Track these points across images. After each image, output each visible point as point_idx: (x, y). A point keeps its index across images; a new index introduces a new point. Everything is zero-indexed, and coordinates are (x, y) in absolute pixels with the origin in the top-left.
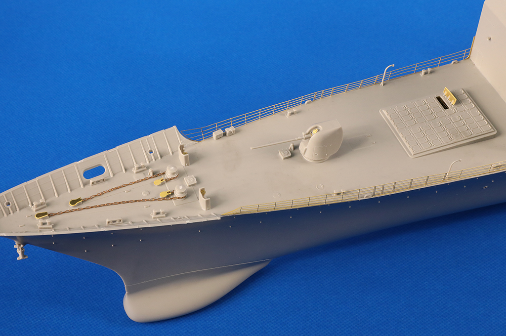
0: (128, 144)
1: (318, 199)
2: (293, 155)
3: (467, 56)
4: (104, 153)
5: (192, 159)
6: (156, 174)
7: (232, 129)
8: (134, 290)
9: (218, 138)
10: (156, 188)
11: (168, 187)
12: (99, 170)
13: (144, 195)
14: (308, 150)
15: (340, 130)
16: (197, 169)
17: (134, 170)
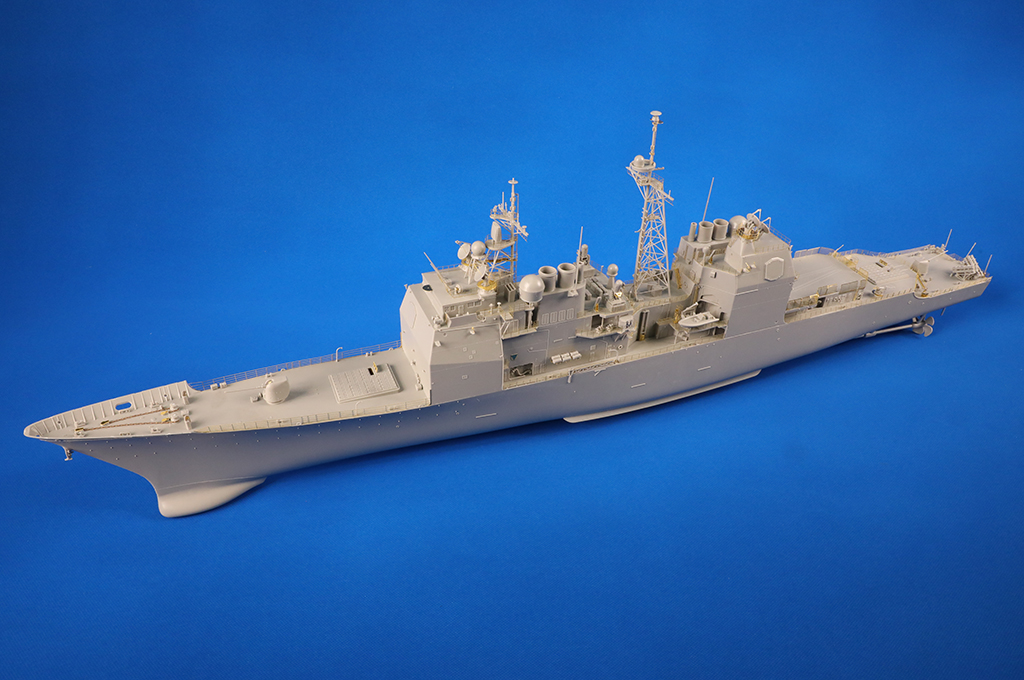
0: (149, 390)
1: (263, 426)
2: (259, 399)
3: (400, 345)
4: (132, 395)
5: (191, 400)
6: (164, 409)
7: (224, 383)
8: (164, 493)
9: (214, 389)
10: (162, 416)
11: (169, 416)
12: (128, 405)
13: (152, 421)
14: (268, 397)
15: (286, 382)
16: (192, 406)
17: (151, 406)
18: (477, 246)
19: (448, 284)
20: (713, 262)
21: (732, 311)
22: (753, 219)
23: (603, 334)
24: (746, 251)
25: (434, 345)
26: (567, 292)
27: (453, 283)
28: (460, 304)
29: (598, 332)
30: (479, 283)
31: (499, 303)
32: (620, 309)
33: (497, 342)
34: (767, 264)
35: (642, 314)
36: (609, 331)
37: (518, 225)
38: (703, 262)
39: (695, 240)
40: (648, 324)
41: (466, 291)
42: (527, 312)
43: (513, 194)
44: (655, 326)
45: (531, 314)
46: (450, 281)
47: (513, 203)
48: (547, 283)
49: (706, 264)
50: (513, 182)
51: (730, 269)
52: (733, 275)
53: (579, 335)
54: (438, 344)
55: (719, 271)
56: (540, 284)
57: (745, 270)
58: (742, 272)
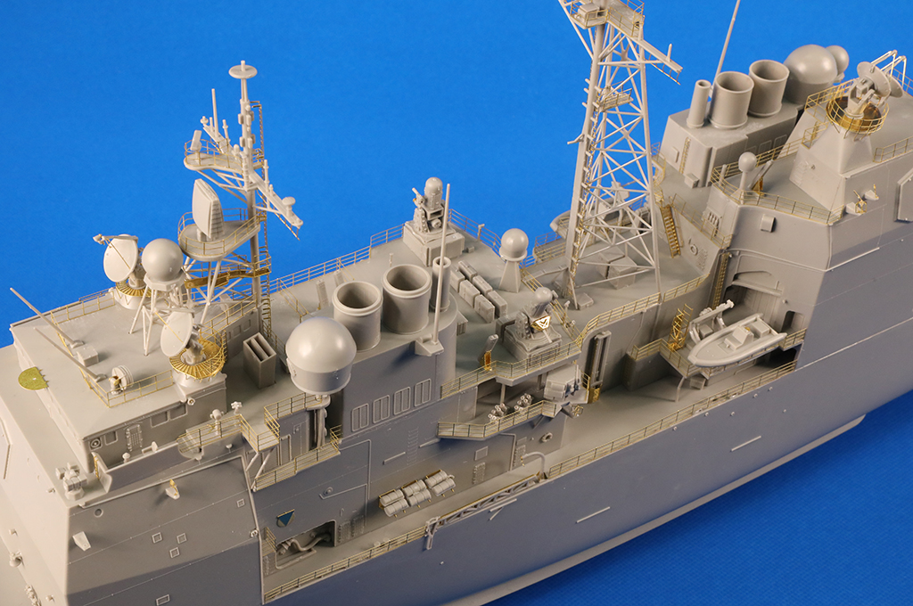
18: (156, 254)
19: (90, 362)
20: (763, 188)
21: (816, 308)
22: (871, 78)
23: (509, 423)
24: (853, 159)
25: (72, 545)
26: (413, 345)
27: (102, 357)
28: (130, 423)
29: (496, 422)
30: (176, 360)
31: (235, 405)
32: (550, 354)
33: (240, 502)
34: (902, 182)
35: (593, 342)
36: (523, 413)
37: (267, 190)
38: (740, 192)
39: (707, 122)
40: (609, 358)
41: (142, 382)
42: (313, 414)
43: (245, 104)
44: (625, 363)
45: (323, 414)
46: (93, 351)
47: (246, 129)
48: (358, 333)
49: (748, 196)
50: (242, 72)
51: (814, 209)
52: (822, 223)
53: (447, 433)
54: (83, 542)
55: (783, 214)
56: (342, 342)
57: (851, 208)
58: (845, 213)
